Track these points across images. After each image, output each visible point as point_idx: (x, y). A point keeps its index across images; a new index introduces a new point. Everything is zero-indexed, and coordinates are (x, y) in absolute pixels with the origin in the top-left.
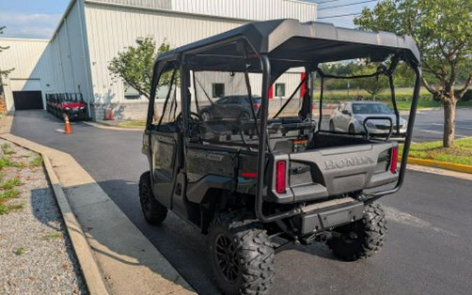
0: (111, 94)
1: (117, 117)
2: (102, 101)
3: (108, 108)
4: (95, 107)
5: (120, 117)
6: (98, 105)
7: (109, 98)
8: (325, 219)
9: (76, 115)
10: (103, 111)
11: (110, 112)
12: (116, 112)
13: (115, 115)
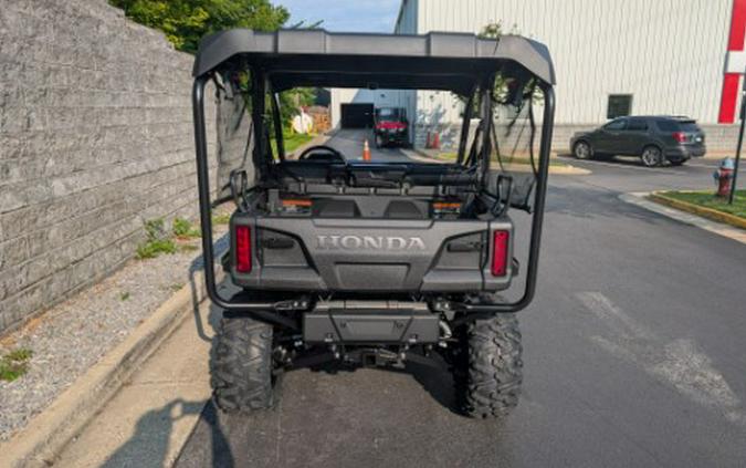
0: (441, 111)
1: (444, 144)
2: (427, 121)
3: (434, 131)
4: (417, 128)
5: (449, 144)
6: (421, 126)
7: (438, 115)
8: (344, 326)
9: (392, 140)
10: (426, 134)
11: (436, 136)
12: (444, 136)
13: (442, 142)
